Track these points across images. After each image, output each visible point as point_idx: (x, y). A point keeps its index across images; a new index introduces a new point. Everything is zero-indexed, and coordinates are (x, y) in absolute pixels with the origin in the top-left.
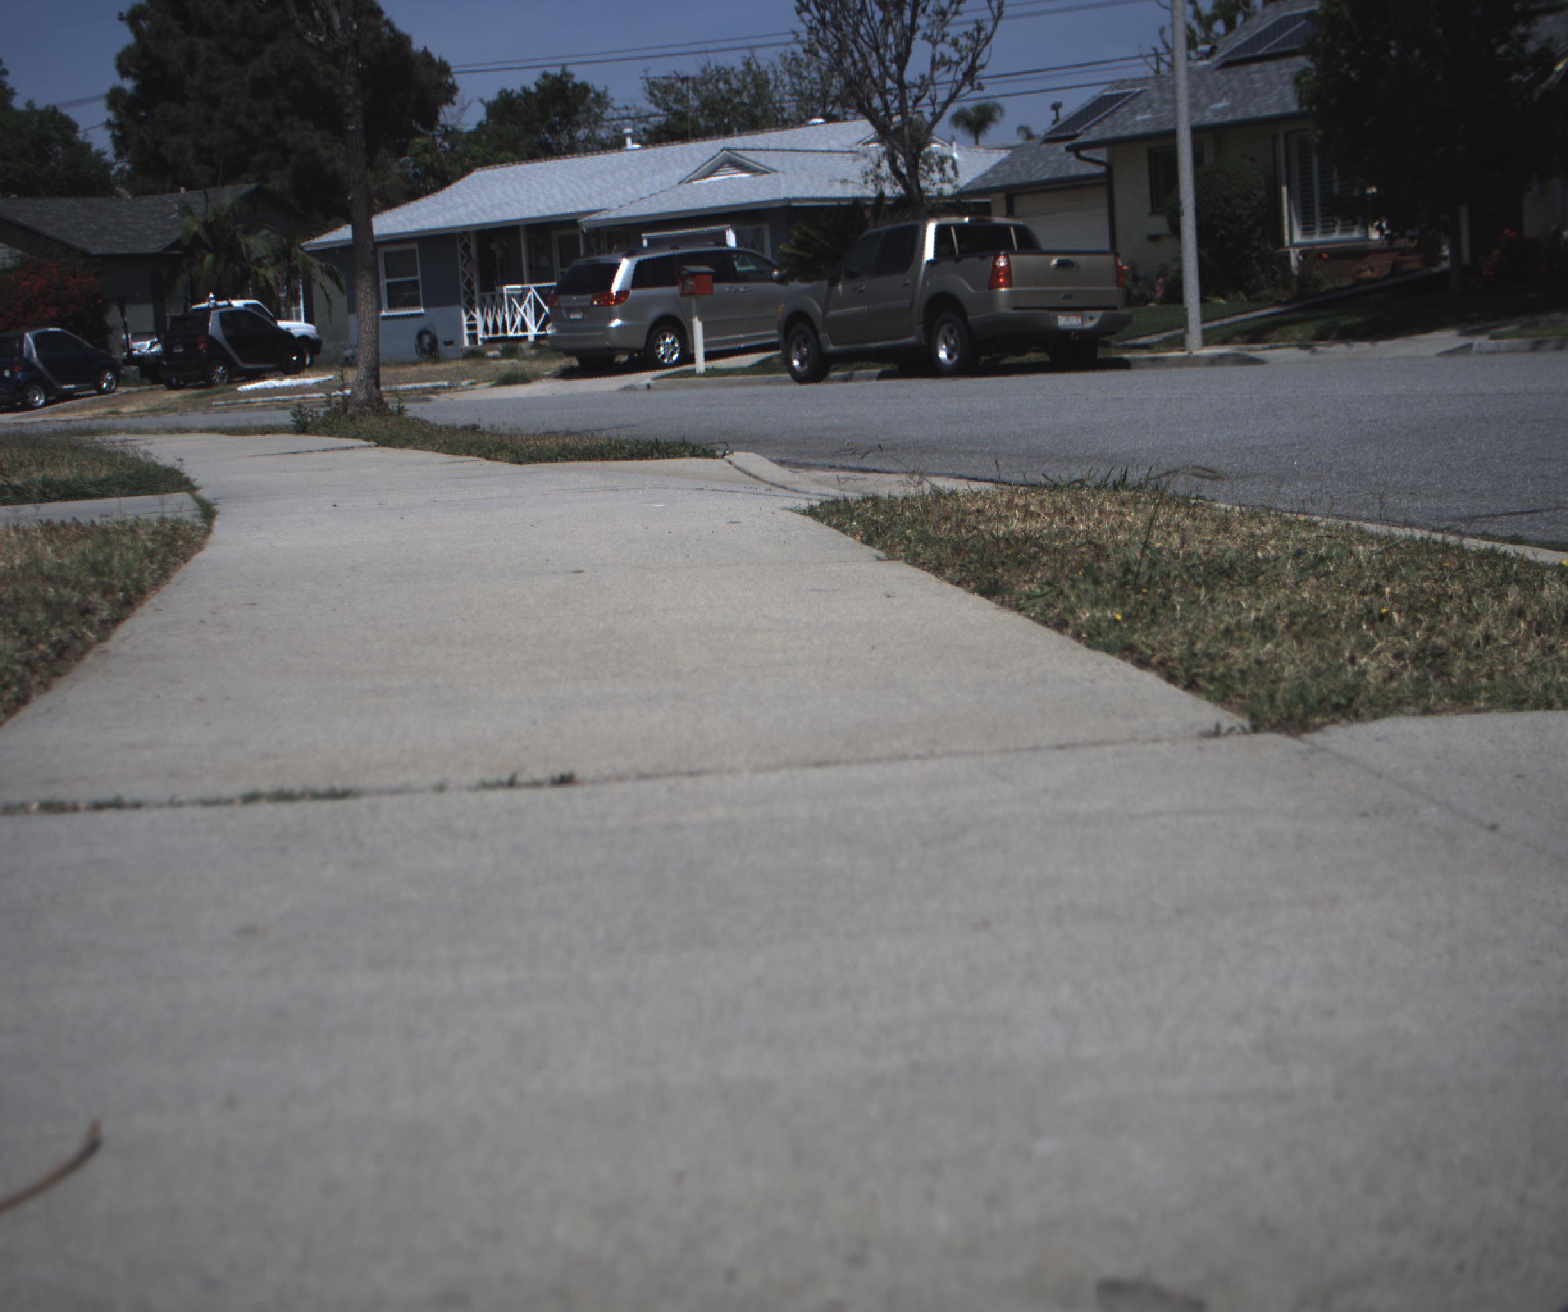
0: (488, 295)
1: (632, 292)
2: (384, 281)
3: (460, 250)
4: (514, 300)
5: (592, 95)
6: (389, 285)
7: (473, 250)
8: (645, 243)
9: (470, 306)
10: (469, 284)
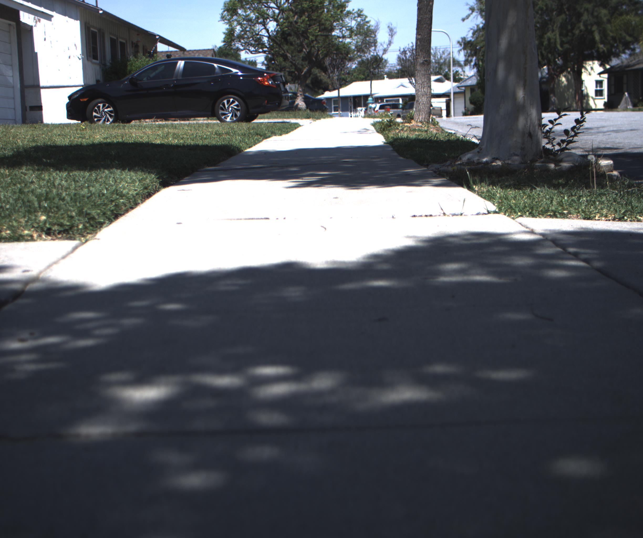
0: (355, 110)
1: (379, 111)
2: (333, 106)
3: (349, 100)
4: (360, 111)
5: (384, 60)
6: (334, 107)
7: (352, 100)
8: (385, 101)
9: (351, 111)
10: (351, 107)
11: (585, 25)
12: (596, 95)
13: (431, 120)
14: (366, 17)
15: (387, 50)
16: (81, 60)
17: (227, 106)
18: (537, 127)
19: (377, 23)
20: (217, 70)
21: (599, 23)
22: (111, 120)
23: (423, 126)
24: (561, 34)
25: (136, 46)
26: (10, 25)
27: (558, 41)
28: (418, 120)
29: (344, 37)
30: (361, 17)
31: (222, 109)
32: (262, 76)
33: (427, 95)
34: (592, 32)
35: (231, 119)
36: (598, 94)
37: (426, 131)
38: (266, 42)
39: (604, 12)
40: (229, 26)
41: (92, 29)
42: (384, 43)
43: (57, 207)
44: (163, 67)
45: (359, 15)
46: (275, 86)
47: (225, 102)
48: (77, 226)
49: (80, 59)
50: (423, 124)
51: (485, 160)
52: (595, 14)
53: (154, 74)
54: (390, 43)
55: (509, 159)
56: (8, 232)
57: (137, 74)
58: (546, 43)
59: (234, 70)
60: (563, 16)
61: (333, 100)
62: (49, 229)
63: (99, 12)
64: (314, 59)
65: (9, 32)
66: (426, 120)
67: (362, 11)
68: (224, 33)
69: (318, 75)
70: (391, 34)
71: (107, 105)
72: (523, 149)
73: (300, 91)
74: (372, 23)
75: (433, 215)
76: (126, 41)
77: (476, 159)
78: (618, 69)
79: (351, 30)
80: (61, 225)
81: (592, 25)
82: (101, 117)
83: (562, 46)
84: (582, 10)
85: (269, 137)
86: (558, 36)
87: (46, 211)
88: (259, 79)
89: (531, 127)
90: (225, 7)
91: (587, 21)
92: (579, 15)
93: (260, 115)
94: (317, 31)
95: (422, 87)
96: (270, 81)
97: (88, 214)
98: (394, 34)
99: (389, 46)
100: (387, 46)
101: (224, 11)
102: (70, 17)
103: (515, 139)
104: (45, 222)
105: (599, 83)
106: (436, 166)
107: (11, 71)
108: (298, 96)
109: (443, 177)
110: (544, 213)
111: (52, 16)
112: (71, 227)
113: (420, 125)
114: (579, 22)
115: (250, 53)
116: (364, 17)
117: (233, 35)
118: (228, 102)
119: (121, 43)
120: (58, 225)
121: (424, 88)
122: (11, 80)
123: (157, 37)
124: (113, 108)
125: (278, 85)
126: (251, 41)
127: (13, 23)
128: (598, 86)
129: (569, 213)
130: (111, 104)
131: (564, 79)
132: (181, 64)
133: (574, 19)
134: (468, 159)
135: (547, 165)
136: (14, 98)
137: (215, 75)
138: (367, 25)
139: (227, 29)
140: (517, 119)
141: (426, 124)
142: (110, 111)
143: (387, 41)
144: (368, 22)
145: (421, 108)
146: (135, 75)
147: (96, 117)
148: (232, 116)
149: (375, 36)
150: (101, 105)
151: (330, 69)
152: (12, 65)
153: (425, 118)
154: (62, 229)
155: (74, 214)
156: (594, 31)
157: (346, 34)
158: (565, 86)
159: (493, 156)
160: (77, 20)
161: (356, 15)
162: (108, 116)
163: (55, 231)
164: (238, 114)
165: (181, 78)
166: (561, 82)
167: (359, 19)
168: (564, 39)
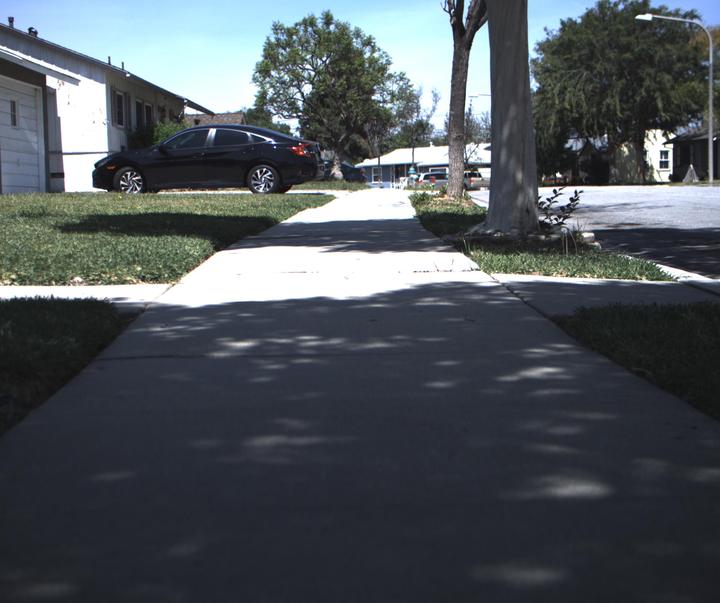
0: (397, 180)
1: (423, 181)
2: (373, 175)
3: (391, 169)
4: (402, 182)
5: (430, 126)
6: (374, 177)
7: (394, 169)
8: (430, 171)
9: (393, 181)
10: (393, 177)
11: (648, 91)
12: (661, 167)
13: (463, 195)
14: (409, 80)
15: (431, 116)
16: (106, 126)
17: (259, 176)
18: (534, 205)
19: (421, 88)
20: (250, 139)
21: (662, 90)
22: (139, 189)
23: (456, 200)
24: (621, 101)
25: (162, 110)
26: (36, 89)
27: (618, 107)
28: (451, 195)
29: (385, 102)
30: (403, 81)
31: (255, 179)
32: (296, 145)
33: (459, 169)
34: (654, 99)
35: (263, 190)
36: (663, 165)
37: (458, 205)
38: (301, 106)
39: (667, 77)
40: (261, 88)
41: (118, 93)
42: (428, 109)
43: (148, 261)
44: (194, 134)
45: (402, 79)
46: (310, 156)
47: (258, 172)
48: (164, 275)
49: (105, 124)
50: (455, 199)
51: (489, 232)
52: (658, 79)
53: (183, 142)
54: (434, 109)
55: (509, 232)
56: (116, 278)
57: (167, 141)
58: (604, 109)
59: (268, 139)
60: (624, 81)
61: (373, 168)
62: (144, 277)
63: (125, 75)
64: (352, 125)
65: (35, 97)
66: (459, 195)
67: (404, 75)
68: (256, 96)
69: (358, 140)
70: (435, 100)
71: (135, 173)
72: (521, 223)
73: (337, 159)
74: (415, 88)
75: (429, 271)
76: (153, 105)
77: (481, 231)
78: (684, 139)
79: (392, 94)
80: (152, 274)
81: (655, 91)
82: (129, 186)
83: (622, 113)
84: (644, 75)
85: (304, 209)
86: (618, 103)
87: (140, 264)
88: (294, 148)
89: (529, 204)
90: (257, 68)
91: (649, 86)
92: (641, 81)
93: (293, 186)
94: (356, 96)
95: (455, 162)
96: (305, 150)
97: (170, 267)
98: (438, 100)
99: (432, 112)
100: (431, 112)
101: (256, 72)
102: (96, 80)
103: (514, 215)
104: (141, 271)
105: (664, 154)
106: (448, 237)
107: (36, 137)
108: (335, 165)
109: (449, 245)
110: (515, 271)
111: (79, 81)
112: (160, 276)
113: (452, 199)
114: (641, 86)
115: (283, 118)
116: (407, 80)
117: (265, 98)
118: (261, 172)
119: (147, 107)
120: (150, 274)
121: (457, 163)
122: (35, 146)
123: (185, 101)
124: (141, 177)
125: (313, 155)
126: (285, 104)
127: (39, 88)
128: (663, 157)
129: (534, 271)
130: (140, 173)
131: (625, 149)
132: (212, 132)
133: (635, 85)
134: (475, 231)
135: (539, 236)
136: (38, 165)
137: (248, 144)
138: (409, 90)
139: (259, 92)
140: (516, 197)
141: (459, 199)
142: (138, 180)
143: (431, 109)
144: (411, 86)
145: (454, 182)
146: (165, 143)
147: (123, 186)
148: (265, 187)
149: (418, 101)
150: (129, 173)
151: (370, 135)
152: (37, 131)
153: (457, 193)
154: (153, 277)
155: (161, 266)
156: (657, 98)
157: (386, 99)
158: (627, 156)
159: (496, 229)
160: (103, 83)
161: (398, 78)
162: (136, 185)
163: (148, 278)
164: (272, 184)
165: (212, 146)
166: (622, 153)
167: (401, 83)
168: (624, 106)
